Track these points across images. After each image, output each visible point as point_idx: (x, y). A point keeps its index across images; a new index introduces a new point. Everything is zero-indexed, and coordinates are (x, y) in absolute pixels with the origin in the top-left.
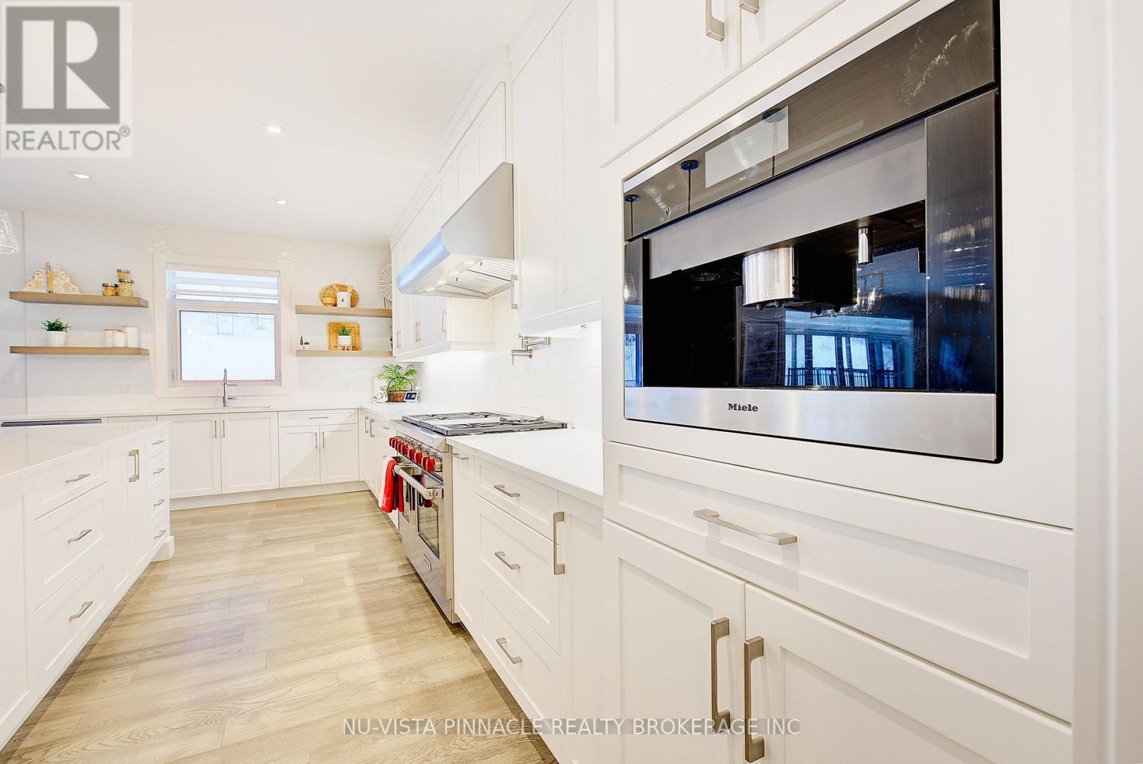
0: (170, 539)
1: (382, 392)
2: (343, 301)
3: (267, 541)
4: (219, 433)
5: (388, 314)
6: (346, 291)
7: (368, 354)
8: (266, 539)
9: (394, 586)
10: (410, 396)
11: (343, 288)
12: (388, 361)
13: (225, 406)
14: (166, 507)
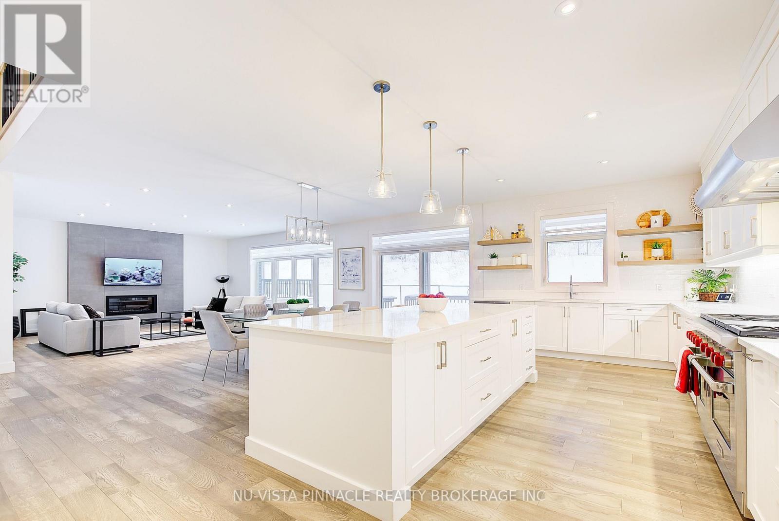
0: (535, 372)
1: (693, 293)
2: (656, 222)
3: (590, 388)
4: (566, 314)
5: (699, 228)
6: (659, 214)
7: (679, 262)
8: (590, 387)
9: (688, 456)
10: (724, 297)
11: (656, 213)
12: (698, 267)
13: (571, 298)
14: (533, 353)
